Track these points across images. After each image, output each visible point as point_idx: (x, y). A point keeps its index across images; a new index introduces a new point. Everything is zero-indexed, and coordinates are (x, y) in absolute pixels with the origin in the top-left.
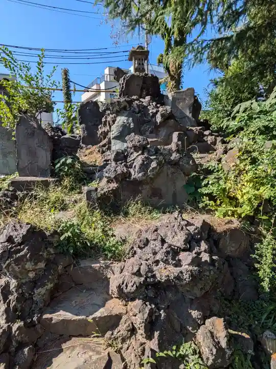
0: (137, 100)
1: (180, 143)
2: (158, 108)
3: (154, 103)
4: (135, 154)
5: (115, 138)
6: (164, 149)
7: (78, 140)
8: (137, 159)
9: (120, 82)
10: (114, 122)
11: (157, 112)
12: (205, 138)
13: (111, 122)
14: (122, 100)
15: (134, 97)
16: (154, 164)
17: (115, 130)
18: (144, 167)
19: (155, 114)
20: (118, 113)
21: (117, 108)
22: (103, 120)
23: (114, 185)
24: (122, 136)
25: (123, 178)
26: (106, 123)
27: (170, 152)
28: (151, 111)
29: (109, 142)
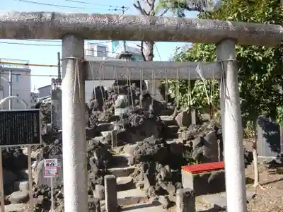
4: (133, 115)
5: (118, 107)
6: (146, 113)
8: (135, 116)
10: (116, 98)
12: (168, 107)
16: (142, 120)
17: (117, 103)
18: (138, 120)
19: (139, 95)
22: (109, 97)
23: (123, 130)
24: (123, 106)
25: (128, 126)
26: (111, 99)
27: (149, 113)
28: (137, 93)
29: (113, 110)
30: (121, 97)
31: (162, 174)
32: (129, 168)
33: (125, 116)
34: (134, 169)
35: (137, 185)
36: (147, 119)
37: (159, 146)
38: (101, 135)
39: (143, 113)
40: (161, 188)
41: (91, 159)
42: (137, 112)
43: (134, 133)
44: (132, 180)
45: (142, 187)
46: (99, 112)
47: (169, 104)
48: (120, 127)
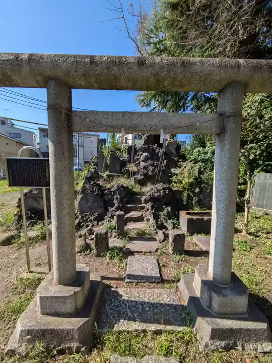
1: (166, 164)
2: (160, 150)
3: (158, 148)
5: (142, 161)
8: (151, 168)
10: (142, 155)
12: (179, 163)
14: (146, 146)
15: (151, 145)
17: (142, 158)
18: (153, 171)
20: (144, 151)
21: (143, 149)
22: (138, 154)
23: (143, 177)
24: (145, 161)
25: (146, 175)
26: (138, 155)
28: (157, 151)
29: (140, 163)
30: (145, 154)
31: (165, 212)
32: (142, 205)
33: (145, 168)
34: (144, 207)
35: (145, 219)
37: (164, 192)
40: (162, 223)
41: (115, 196)
44: (142, 215)
45: (148, 220)
47: (181, 160)
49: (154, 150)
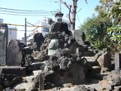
0: (60, 33)
1: (80, 53)
2: (69, 36)
3: (67, 35)
5: (50, 49)
6: (74, 56)
7: (32, 49)
8: (63, 59)
9: (52, 25)
10: (50, 42)
11: (69, 38)
12: (89, 50)
13: (48, 42)
14: (54, 33)
15: (59, 32)
16: (70, 63)
17: (50, 45)
18: (66, 63)
19: (68, 40)
20: (52, 38)
21: (51, 36)
23: (51, 72)
25: (56, 68)
26: (46, 42)
27: (76, 57)
28: (66, 38)
29: (47, 51)
30: (53, 41)
33: (55, 58)
36: (74, 62)
38: (32, 74)
39: (71, 56)
42: (65, 55)
43: (62, 75)
46: (37, 52)
48: (49, 68)
49: (63, 37)
